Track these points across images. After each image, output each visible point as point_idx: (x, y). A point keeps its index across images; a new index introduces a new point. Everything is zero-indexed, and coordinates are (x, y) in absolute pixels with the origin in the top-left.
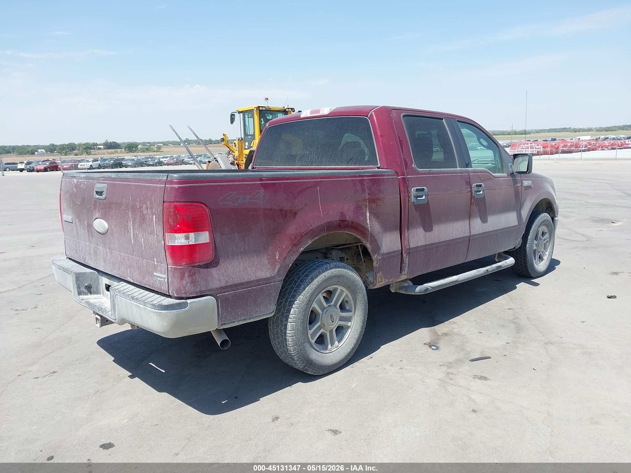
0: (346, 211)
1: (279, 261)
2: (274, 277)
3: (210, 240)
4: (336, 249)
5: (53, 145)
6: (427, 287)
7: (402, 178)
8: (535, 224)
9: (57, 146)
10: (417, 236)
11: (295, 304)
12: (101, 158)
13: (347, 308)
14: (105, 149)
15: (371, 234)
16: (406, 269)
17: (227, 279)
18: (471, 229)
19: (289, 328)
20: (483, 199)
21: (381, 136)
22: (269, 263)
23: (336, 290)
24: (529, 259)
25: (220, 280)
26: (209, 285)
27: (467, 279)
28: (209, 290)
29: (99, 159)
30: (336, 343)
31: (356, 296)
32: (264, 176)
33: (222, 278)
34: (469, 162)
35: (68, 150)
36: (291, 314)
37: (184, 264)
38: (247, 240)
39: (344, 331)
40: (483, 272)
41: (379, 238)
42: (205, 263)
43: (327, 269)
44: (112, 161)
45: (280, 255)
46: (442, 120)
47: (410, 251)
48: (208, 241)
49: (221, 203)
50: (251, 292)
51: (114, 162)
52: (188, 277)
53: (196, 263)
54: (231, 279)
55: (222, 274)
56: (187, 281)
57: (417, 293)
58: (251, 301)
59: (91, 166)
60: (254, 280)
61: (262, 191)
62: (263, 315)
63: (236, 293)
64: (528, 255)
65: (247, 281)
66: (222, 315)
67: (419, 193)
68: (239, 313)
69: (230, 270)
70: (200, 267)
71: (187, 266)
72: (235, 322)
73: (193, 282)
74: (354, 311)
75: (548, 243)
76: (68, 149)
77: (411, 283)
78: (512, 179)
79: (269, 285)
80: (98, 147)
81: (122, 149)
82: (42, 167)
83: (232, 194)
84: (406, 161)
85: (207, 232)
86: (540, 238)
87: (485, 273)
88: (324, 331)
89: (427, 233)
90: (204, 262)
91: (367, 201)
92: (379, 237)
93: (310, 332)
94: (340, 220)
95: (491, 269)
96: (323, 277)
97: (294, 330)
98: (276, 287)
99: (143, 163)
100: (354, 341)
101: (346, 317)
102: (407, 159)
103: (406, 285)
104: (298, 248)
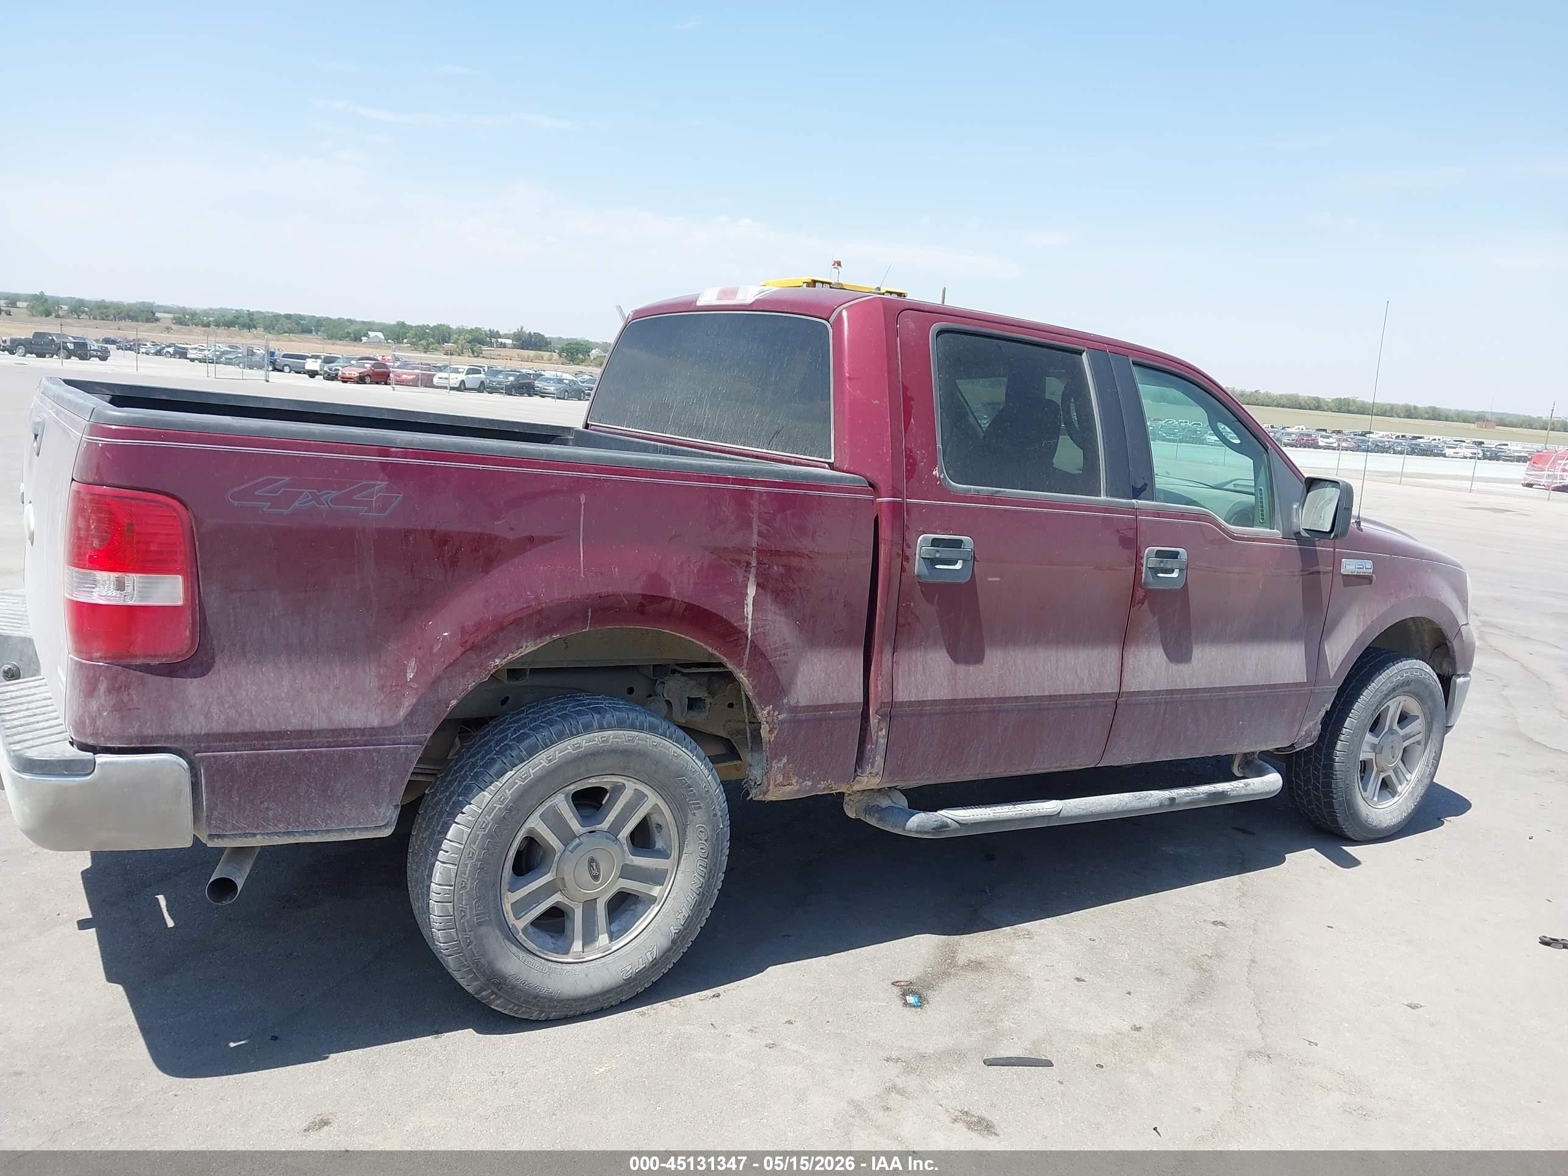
0: (671, 573)
1: (415, 686)
2: (392, 728)
3: (186, 599)
4: (683, 674)
5: (403, 325)
6: (945, 819)
7: (889, 502)
8: (1373, 686)
9: (411, 327)
10: (924, 669)
11: (463, 813)
12: (488, 368)
13: (659, 845)
14: (515, 347)
15: (754, 646)
16: (879, 760)
17: (232, 713)
18: (1125, 674)
19: (437, 876)
20: (1181, 595)
21: (850, 379)
22: (381, 688)
23: (619, 789)
24: (1341, 784)
25: (207, 715)
26: (171, 722)
27: (1093, 815)
28: (168, 737)
29: (484, 370)
30: (603, 939)
31: (686, 816)
32: (396, 444)
33: (215, 710)
34: (1146, 485)
35: (432, 340)
36: (448, 838)
37: (98, 654)
38: (310, 616)
39: (640, 908)
40: (1156, 803)
41: (786, 662)
42: (164, 660)
43: (588, 728)
44: (511, 379)
45: (421, 670)
46: (1081, 354)
47: (892, 712)
48: (180, 603)
49: (236, 503)
50: (313, 761)
51: (516, 380)
52: (107, 694)
53: (135, 657)
54: (246, 716)
55: (218, 698)
56: (103, 703)
57: (910, 831)
58: (309, 786)
59: (463, 382)
60: (322, 730)
61: (381, 484)
62: (354, 830)
63: (261, 758)
64: (1338, 775)
65: (298, 728)
66: (211, 809)
67: (938, 551)
68: (271, 813)
69: (247, 691)
70: (147, 669)
71: (108, 661)
72: (254, 835)
73: (122, 709)
74: (676, 858)
75: (1420, 748)
76: (433, 337)
77: (903, 802)
78: (1300, 549)
79: (374, 749)
80: (500, 340)
81: (554, 354)
82: (355, 373)
83: (276, 481)
84: (912, 457)
85: (180, 577)
86: (1391, 728)
87: (1161, 805)
88: (566, 901)
89: (962, 669)
90: (162, 657)
91: (754, 552)
92: (784, 658)
93: (510, 899)
94: (644, 596)
95: (1188, 798)
96: (570, 750)
97: (451, 886)
98: (398, 757)
99: (583, 391)
100: (664, 942)
101: (647, 869)
102: (919, 454)
103: (885, 803)
104: (483, 657)
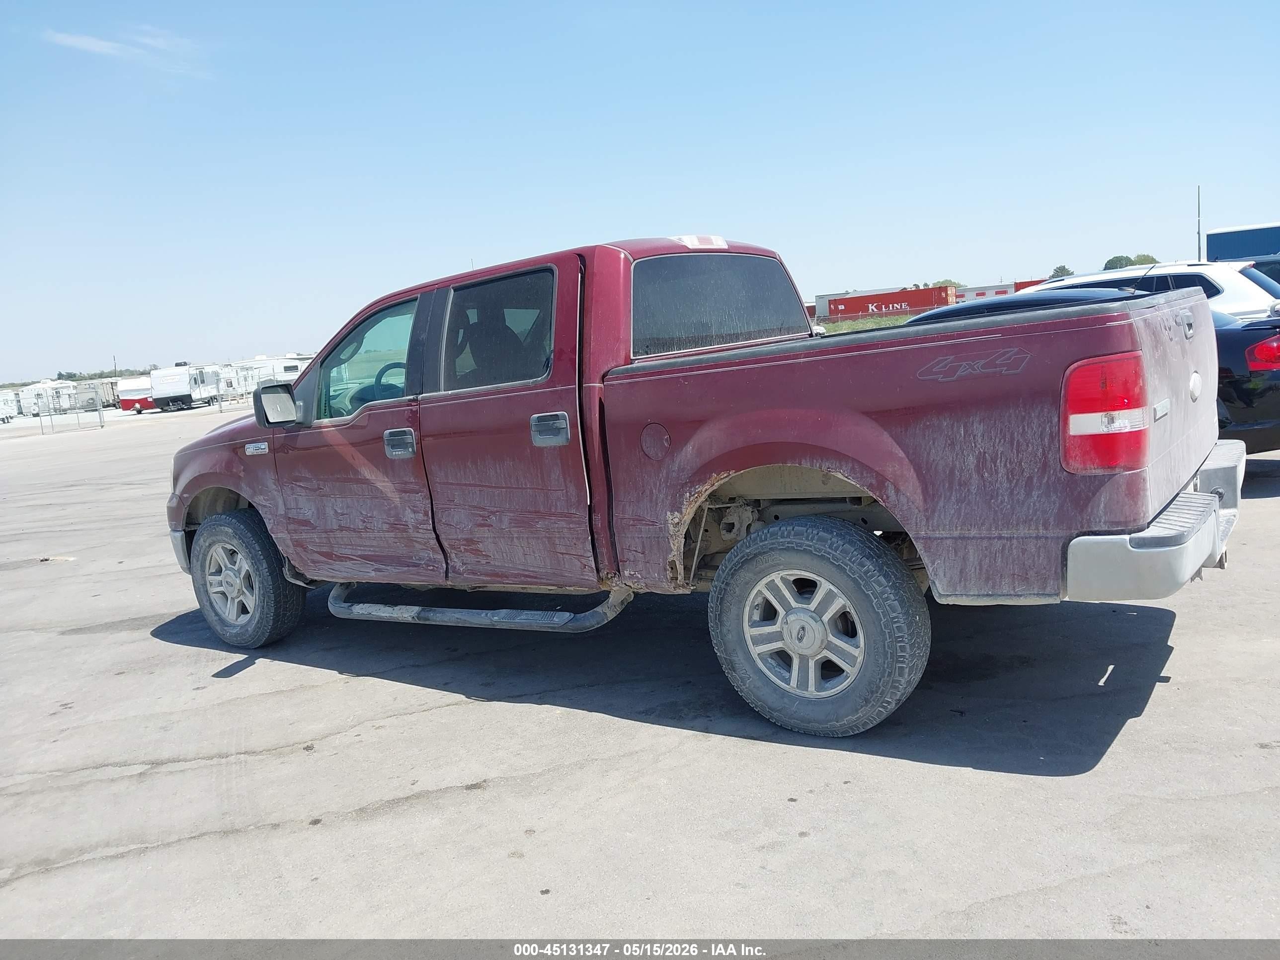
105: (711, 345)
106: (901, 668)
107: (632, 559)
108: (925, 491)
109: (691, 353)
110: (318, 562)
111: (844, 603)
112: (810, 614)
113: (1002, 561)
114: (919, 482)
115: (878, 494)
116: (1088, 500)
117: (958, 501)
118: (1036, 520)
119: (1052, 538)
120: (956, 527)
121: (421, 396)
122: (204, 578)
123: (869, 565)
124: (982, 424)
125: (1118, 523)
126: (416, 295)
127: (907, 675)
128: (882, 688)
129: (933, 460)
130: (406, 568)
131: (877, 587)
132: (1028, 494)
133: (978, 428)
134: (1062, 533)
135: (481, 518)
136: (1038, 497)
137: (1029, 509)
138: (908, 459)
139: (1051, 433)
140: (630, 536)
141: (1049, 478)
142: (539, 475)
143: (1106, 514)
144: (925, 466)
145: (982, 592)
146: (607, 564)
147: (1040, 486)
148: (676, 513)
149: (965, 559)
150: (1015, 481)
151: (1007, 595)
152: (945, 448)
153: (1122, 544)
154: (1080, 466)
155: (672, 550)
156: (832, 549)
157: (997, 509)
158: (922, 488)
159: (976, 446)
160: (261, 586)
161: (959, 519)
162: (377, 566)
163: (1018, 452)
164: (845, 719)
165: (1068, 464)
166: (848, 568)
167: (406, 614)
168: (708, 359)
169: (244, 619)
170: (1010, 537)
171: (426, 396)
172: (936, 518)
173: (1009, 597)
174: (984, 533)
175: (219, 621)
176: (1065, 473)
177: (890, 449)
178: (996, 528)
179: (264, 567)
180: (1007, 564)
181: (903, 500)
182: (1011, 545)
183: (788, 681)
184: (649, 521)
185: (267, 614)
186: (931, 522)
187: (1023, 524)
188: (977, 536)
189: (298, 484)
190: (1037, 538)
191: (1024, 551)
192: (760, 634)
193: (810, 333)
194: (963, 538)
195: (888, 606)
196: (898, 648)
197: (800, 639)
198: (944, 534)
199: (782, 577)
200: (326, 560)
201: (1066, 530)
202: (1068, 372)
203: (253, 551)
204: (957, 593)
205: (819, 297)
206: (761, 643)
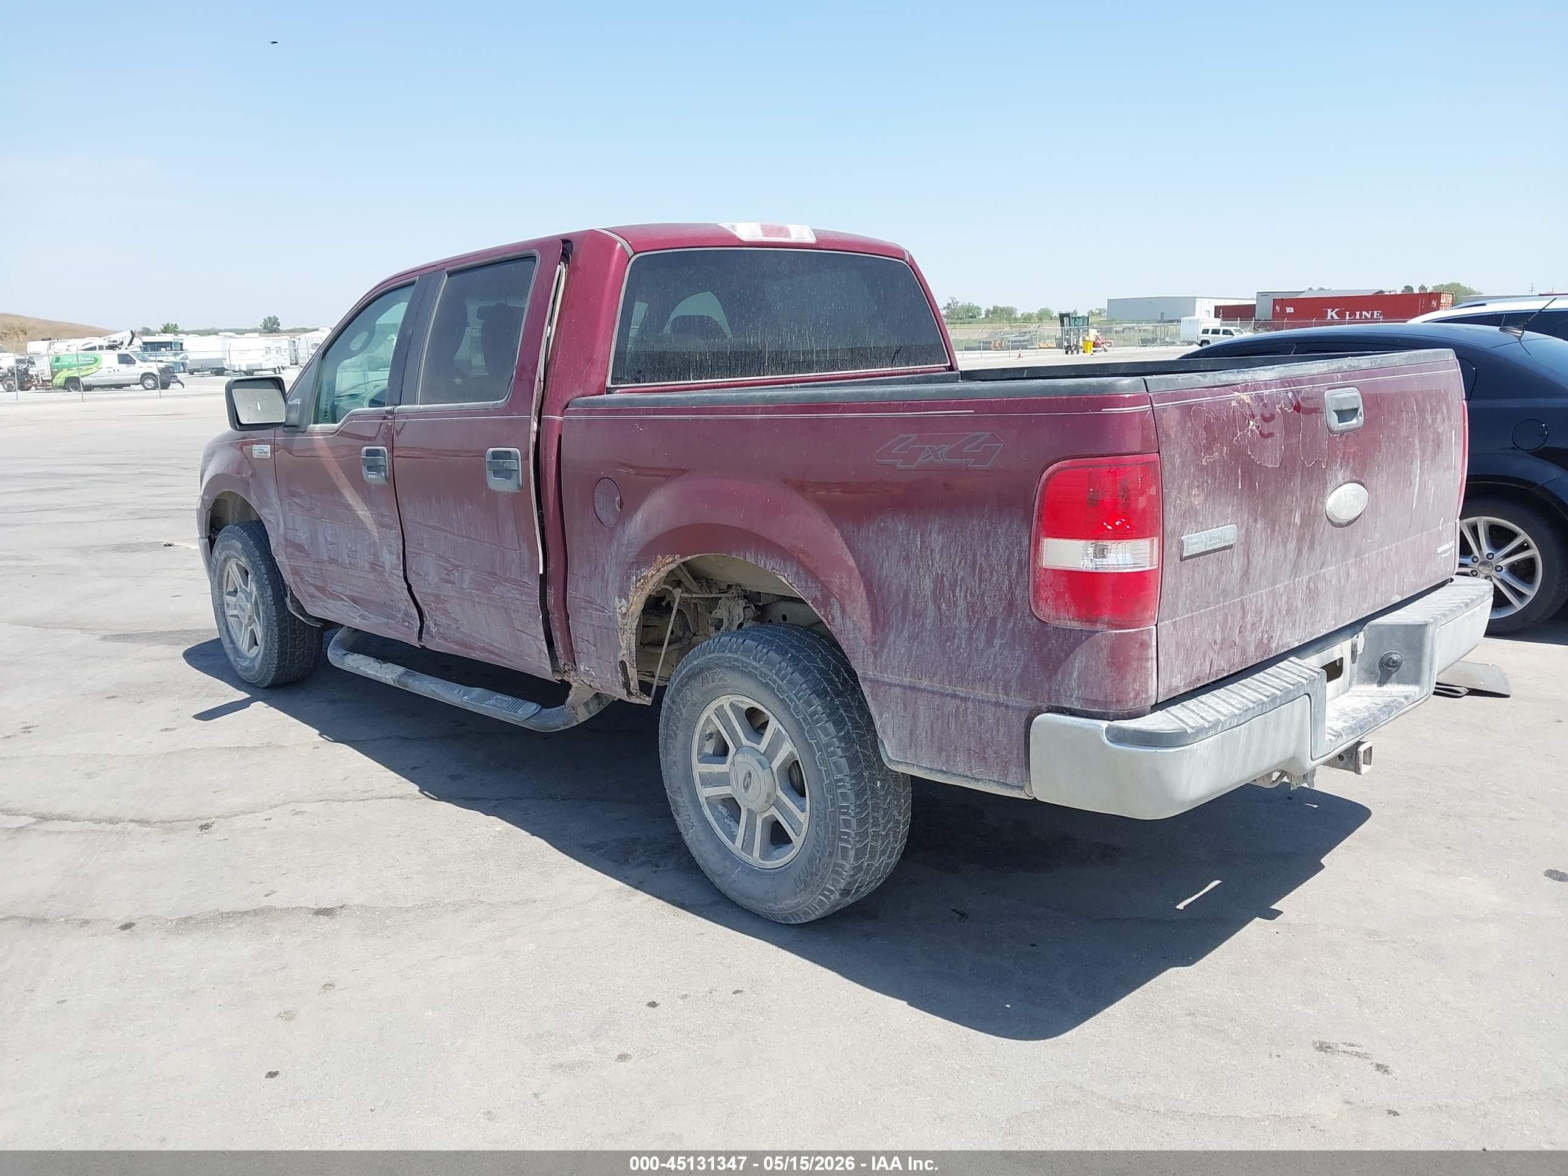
105: (759, 375)
106: (844, 849)
107: (585, 650)
108: (874, 616)
109: (719, 384)
110: (314, 597)
111: (791, 749)
112: (759, 757)
113: (956, 728)
114: (869, 604)
115: (822, 612)
116: (1059, 662)
117: (913, 637)
118: (994, 680)
119: (1014, 708)
120: (906, 672)
121: (399, 407)
122: (222, 596)
123: (817, 705)
124: (941, 536)
125: (1095, 703)
126: (414, 278)
127: (852, 858)
128: (822, 870)
129: (886, 576)
130: (385, 620)
131: (822, 736)
132: (989, 643)
133: (937, 540)
134: (1027, 704)
135: (445, 572)
136: (1000, 649)
137: (988, 662)
138: (858, 569)
139: (1020, 561)
140: (582, 620)
141: (1015, 624)
142: (495, 527)
143: (1079, 687)
144: (877, 583)
145: (935, 766)
146: (562, 652)
147: (1004, 633)
148: (623, 600)
149: (915, 717)
150: (975, 621)
151: (963, 776)
152: (898, 562)
153: (1094, 734)
154: (1053, 614)
155: (621, 647)
156: (779, 677)
157: (952, 656)
158: (871, 612)
159: (933, 565)
160: (265, 615)
161: (909, 661)
162: (362, 612)
163: (980, 581)
164: (784, 903)
165: (1037, 607)
166: (792, 705)
167: (388, 673)
168: (667, 400)
169: (255, 650)
170: (965, 698)
171: (405, 409)
172: (884, 657)
173: (965, 779)
174: (937, 687)
175: (233, 650)
176: (1035, 619)
177: (839, 553)
178: (950, 683)
179: (268, 595)
180: (962, 733)
181: (849, 624)
182: (966, 709)
183: (733, 840)
184: (599, 605)
185: (271, 650)
186: (879, 661)
187: (979, 682)
188: (929, 688)
189: (294, 500)
190: (997, 704)
191: (981, 720)
192: (709, 773)
193: (949, 364)
194: (913, 688)
195: (833, 763)
196: (841, 822)
197: (746, 788)
198: (894, 679)
199: (731, 703)
200: (321, 595)
201: (1030, 700)
202: (1045, 475)
203: (258, 573)
204: (908, 761)
205: (1262, 295)
206: (710, 784)
